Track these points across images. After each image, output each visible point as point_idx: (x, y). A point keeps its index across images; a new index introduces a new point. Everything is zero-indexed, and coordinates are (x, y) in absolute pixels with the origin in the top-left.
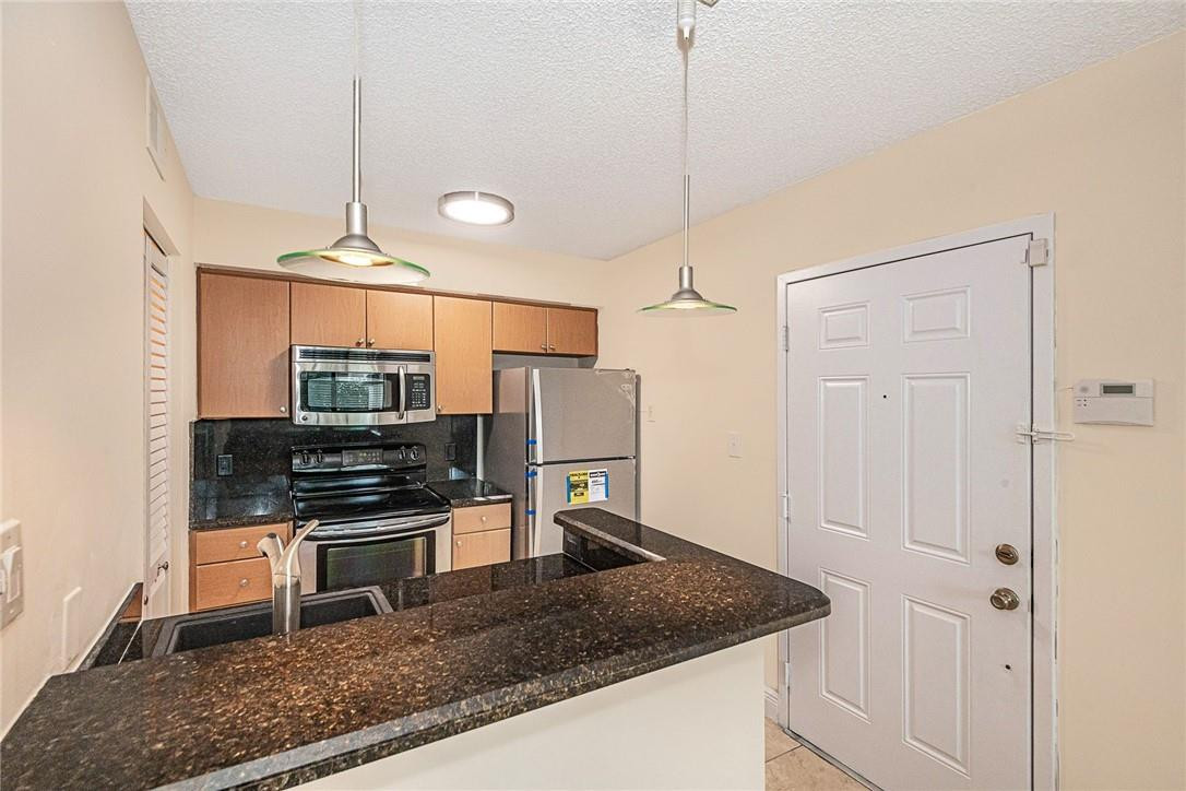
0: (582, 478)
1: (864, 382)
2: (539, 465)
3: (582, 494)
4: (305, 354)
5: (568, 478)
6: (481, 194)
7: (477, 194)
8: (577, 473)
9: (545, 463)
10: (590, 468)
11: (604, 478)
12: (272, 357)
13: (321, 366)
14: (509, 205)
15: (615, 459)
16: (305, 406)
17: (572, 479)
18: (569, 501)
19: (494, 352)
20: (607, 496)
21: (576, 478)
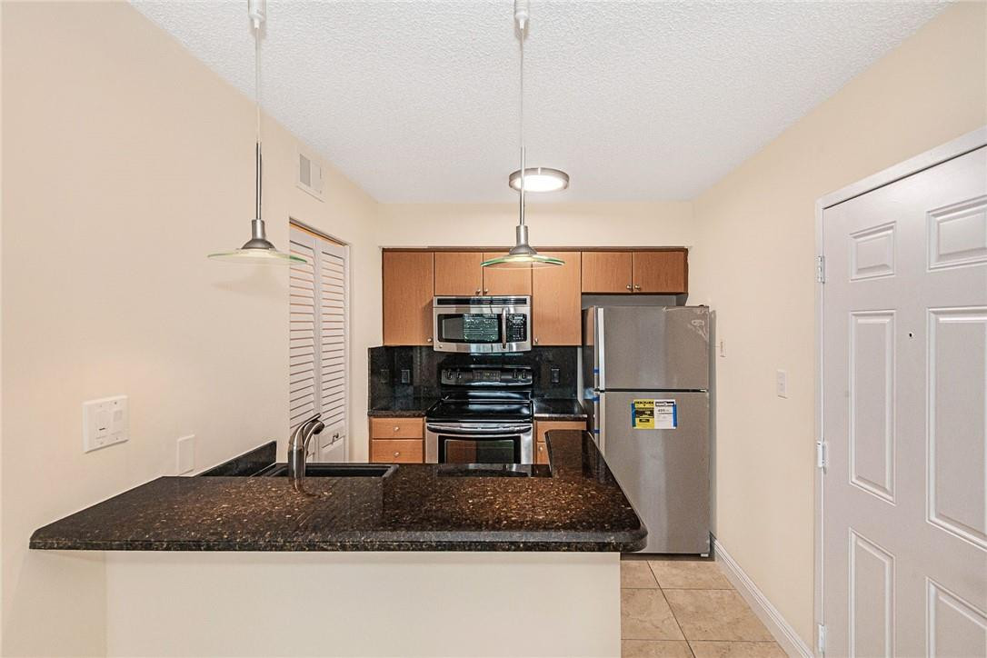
0: (647, 406)
1: (891, 317)
2: (602, 391)
3: (648, 421)
4: (440, 302)
5: (633, 405)
6: (543, 169)
7: (539, 170)
8: (642, 401)
9: (607, 390)
10: (656, 399)
11: (671, 409)
12: (424, 304)
13: (452, 310)
14: (566, 177)
15: (688, 391)
16: (440, 339)
17: (636, 406)
18: (634, 425)
19: (583, 294)
20: (675, 425)
21: (641, 406)
